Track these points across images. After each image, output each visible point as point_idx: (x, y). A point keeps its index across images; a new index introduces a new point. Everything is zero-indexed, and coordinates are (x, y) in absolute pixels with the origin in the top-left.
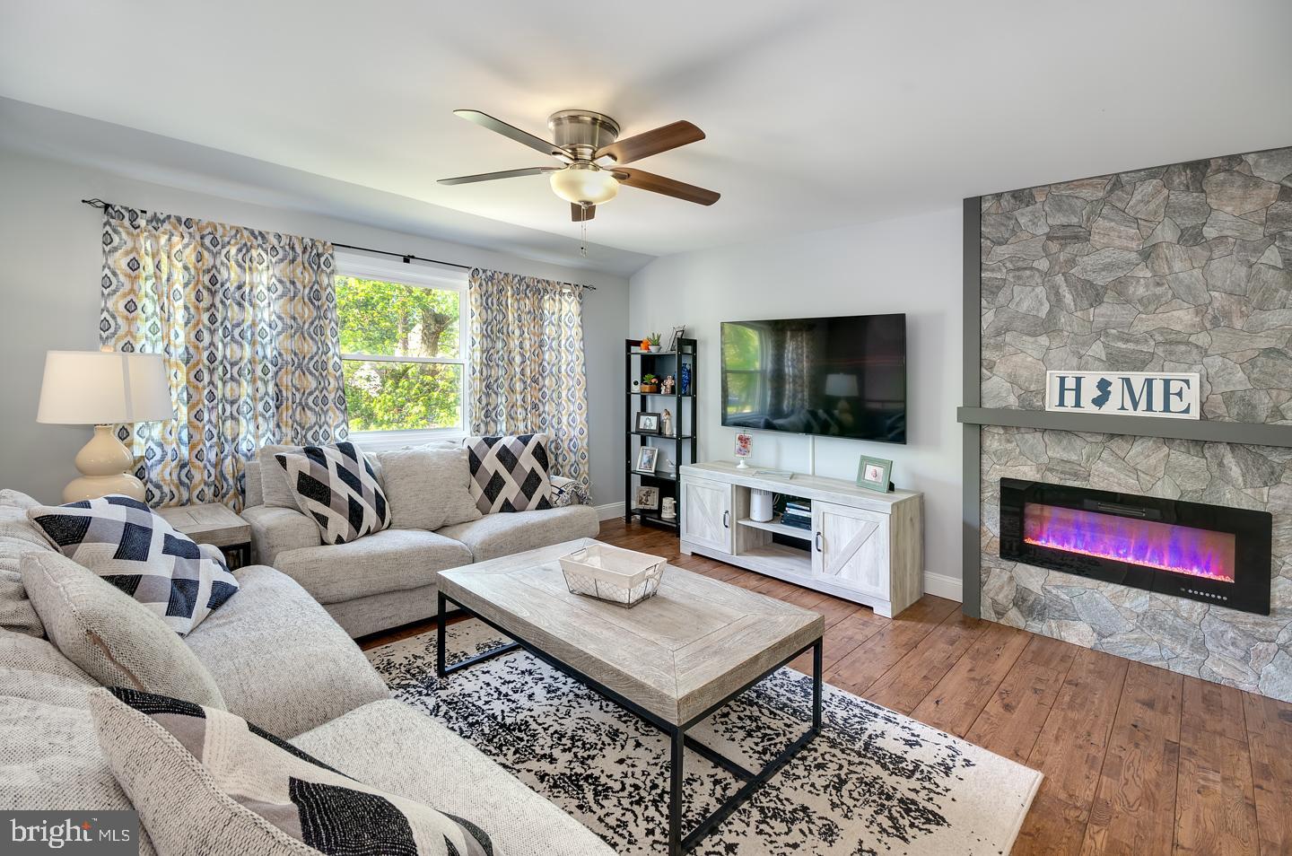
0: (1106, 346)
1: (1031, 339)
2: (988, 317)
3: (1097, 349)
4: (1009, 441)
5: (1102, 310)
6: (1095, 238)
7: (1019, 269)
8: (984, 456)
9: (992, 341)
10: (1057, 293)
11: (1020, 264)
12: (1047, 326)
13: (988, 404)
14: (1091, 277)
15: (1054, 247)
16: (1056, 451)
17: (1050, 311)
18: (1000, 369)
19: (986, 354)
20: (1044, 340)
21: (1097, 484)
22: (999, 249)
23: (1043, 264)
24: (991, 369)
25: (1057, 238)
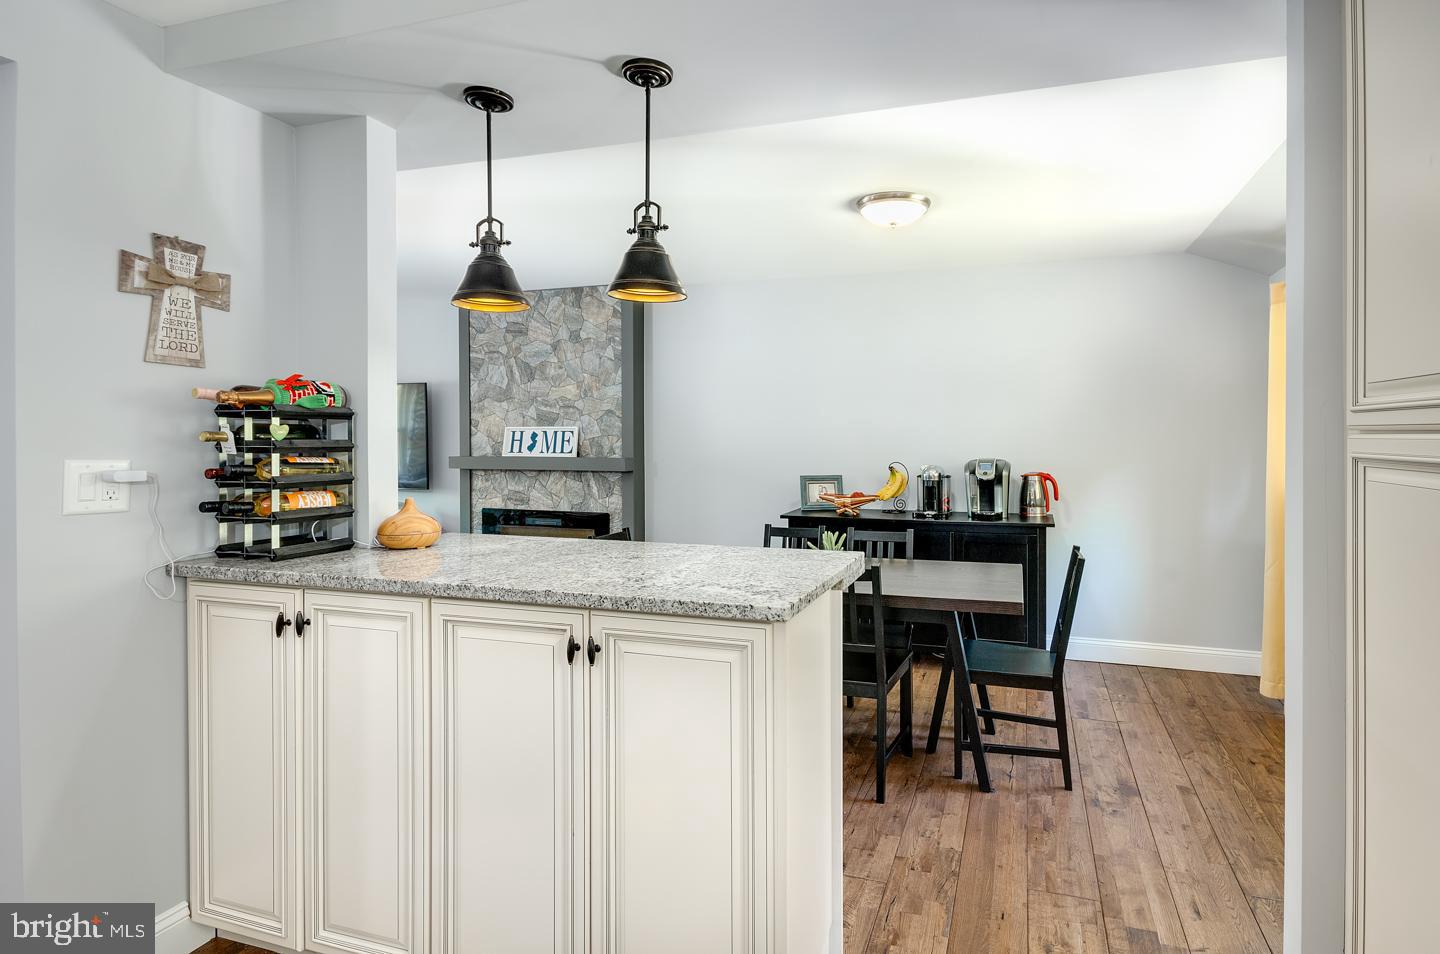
0: (537, 409)
1: (498, 404)
2: (474, 387)
3: (532, 412)
4: (487, 480)
5: (535, 383)
6: (530, 333)
7: (490, 352)
8: (473, 493)
9: (476, 405)
10: (512, 371)
11: (492, 349)
12: (505, 395)
13: (475, 454)
14: (529, 360)
15: (510, 337)
16: (512, 485)
17: (508, 383)
18: (482, 426)
19: (474, 416)
20: (505, 404)
21: (534, 506)
22: (481, 336)
23: (504, 350)
24: (476, 427)
25: (511, 332)
